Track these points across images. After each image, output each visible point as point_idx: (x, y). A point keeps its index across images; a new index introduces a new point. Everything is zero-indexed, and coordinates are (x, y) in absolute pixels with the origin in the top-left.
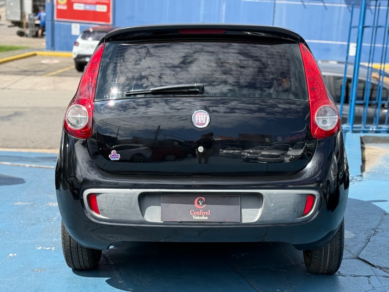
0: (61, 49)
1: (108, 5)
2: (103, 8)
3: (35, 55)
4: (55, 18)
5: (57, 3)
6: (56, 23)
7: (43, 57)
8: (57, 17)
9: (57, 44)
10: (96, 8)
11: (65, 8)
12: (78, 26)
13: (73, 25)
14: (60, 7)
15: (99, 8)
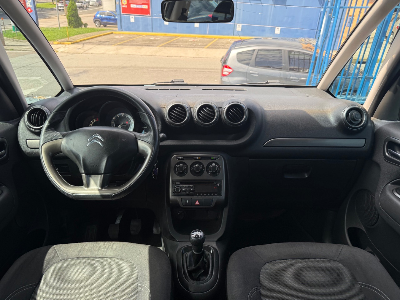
0: (126, 30)
1: (148, 5)
2: (146, 7)
3: (112, 33)
4: (122, 13)
5: (122, 4)
6: (122, 15)
7: (116, 34)
8: (123, 12)
9: (123, 28)
10: (142, 7)
11: (126, 7)
12: (133, 16)
13: (131, 16)
14: (124, 6)
15: (144, 7)
